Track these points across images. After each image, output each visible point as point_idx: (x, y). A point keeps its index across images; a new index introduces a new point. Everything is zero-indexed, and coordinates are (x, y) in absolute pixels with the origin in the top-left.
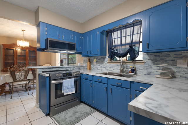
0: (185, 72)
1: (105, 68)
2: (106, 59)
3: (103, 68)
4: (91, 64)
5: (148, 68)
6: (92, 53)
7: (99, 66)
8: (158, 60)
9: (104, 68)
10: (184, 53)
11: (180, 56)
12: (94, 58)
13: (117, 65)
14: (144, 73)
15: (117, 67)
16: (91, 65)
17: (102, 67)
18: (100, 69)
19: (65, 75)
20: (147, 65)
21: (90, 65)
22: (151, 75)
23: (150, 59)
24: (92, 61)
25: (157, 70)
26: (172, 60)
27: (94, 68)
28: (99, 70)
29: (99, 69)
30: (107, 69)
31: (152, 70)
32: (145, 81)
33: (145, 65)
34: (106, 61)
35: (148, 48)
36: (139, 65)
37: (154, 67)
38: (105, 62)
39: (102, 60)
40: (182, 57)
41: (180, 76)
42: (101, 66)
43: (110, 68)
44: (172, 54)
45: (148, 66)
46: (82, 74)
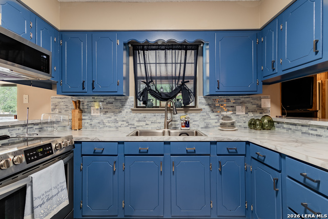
0: (243, 120)
1: (125, 123)
2: (127, 103)
3: (120, 123)
4: (83, 114)
5: (204, 117)
6: (98, 87)
7: (109, 119)
8: (217, 106)
9: (123, 123)
10: (242, 97)
11: (239, 101)
12: (93, 100)
13: (155, 116)
14: (200, 127)
15: (154, 119)
16: (83, 118)
17: (116, 121)
18: (112, 125)
19: (33, 155)
20: (203, 114)
21: (81, 116)
22: (209, 128)
23: (209, 105)
24: (86, 107)
25: (216, 121)
26: (232, 107)
27: (92, 123)
28: (110, 127)
29: (109, 124)
30: (131, 124)
31: (211, 121)
32: (234, 138)
33: (202, 114)
34: (129, 107)
35: (218, 88)
36: (193, 114)
37: (212, 115)
38: (126, 110)
39: (119, 104)
40: (241, 103)
41: (240, 126)
42: (116, 117)
43: (139, 121)
44: (232, 99)
45: (205, 116)
46: (80, 142)
